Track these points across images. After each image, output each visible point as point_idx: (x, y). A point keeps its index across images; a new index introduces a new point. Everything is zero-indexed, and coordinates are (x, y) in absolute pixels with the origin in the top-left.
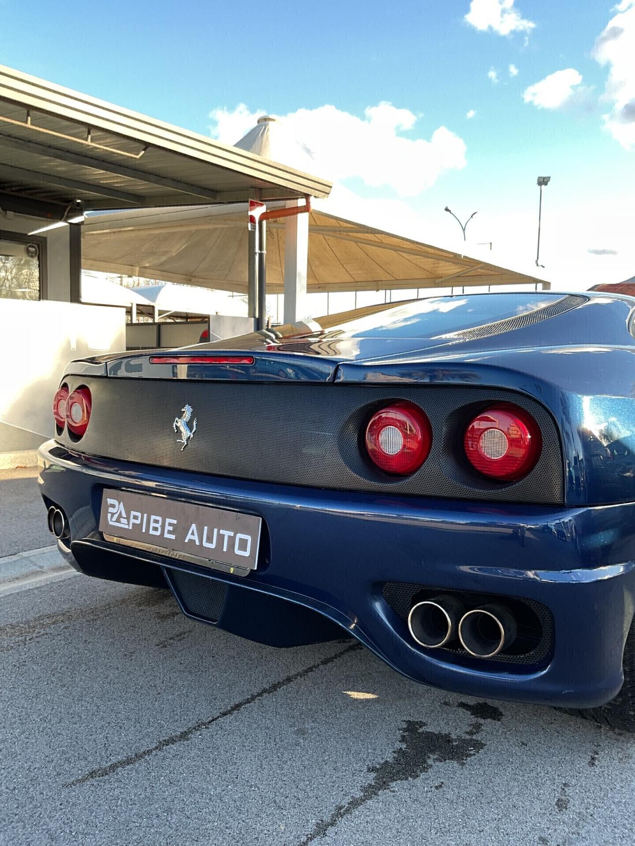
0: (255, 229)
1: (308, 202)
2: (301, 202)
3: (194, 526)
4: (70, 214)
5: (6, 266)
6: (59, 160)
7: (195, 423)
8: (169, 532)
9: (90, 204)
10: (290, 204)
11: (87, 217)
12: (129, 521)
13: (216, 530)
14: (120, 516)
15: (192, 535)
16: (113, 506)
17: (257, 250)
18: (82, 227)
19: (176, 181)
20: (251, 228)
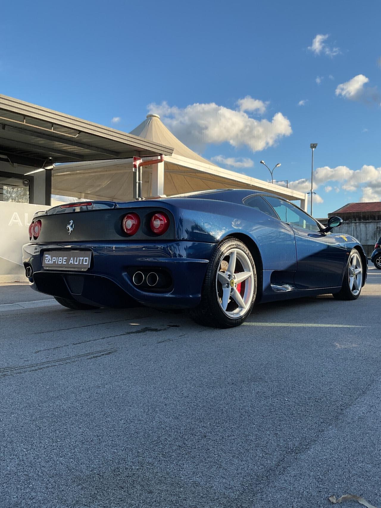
0: (136, 170)
1: (161, 158)
2: (159, 158)
3: (72, 258)
4: (46, 165)
5: (12, 196)
6: (39, 138)
7: (73, 226)
8: (64, 262)
9: (56, 160)
10: (154, 158)
11: (55, 166)
12: (52, 261)
13: (78, 258)
14: (49, 260)
15: (71, 261)
16: (47, 257)
17: (137, 181)
18: (52, 171)
19: (97, 148)
20: (134, 170)
